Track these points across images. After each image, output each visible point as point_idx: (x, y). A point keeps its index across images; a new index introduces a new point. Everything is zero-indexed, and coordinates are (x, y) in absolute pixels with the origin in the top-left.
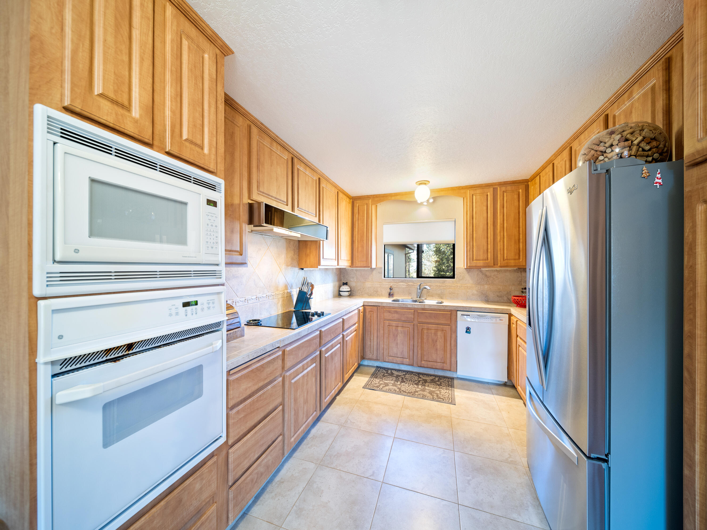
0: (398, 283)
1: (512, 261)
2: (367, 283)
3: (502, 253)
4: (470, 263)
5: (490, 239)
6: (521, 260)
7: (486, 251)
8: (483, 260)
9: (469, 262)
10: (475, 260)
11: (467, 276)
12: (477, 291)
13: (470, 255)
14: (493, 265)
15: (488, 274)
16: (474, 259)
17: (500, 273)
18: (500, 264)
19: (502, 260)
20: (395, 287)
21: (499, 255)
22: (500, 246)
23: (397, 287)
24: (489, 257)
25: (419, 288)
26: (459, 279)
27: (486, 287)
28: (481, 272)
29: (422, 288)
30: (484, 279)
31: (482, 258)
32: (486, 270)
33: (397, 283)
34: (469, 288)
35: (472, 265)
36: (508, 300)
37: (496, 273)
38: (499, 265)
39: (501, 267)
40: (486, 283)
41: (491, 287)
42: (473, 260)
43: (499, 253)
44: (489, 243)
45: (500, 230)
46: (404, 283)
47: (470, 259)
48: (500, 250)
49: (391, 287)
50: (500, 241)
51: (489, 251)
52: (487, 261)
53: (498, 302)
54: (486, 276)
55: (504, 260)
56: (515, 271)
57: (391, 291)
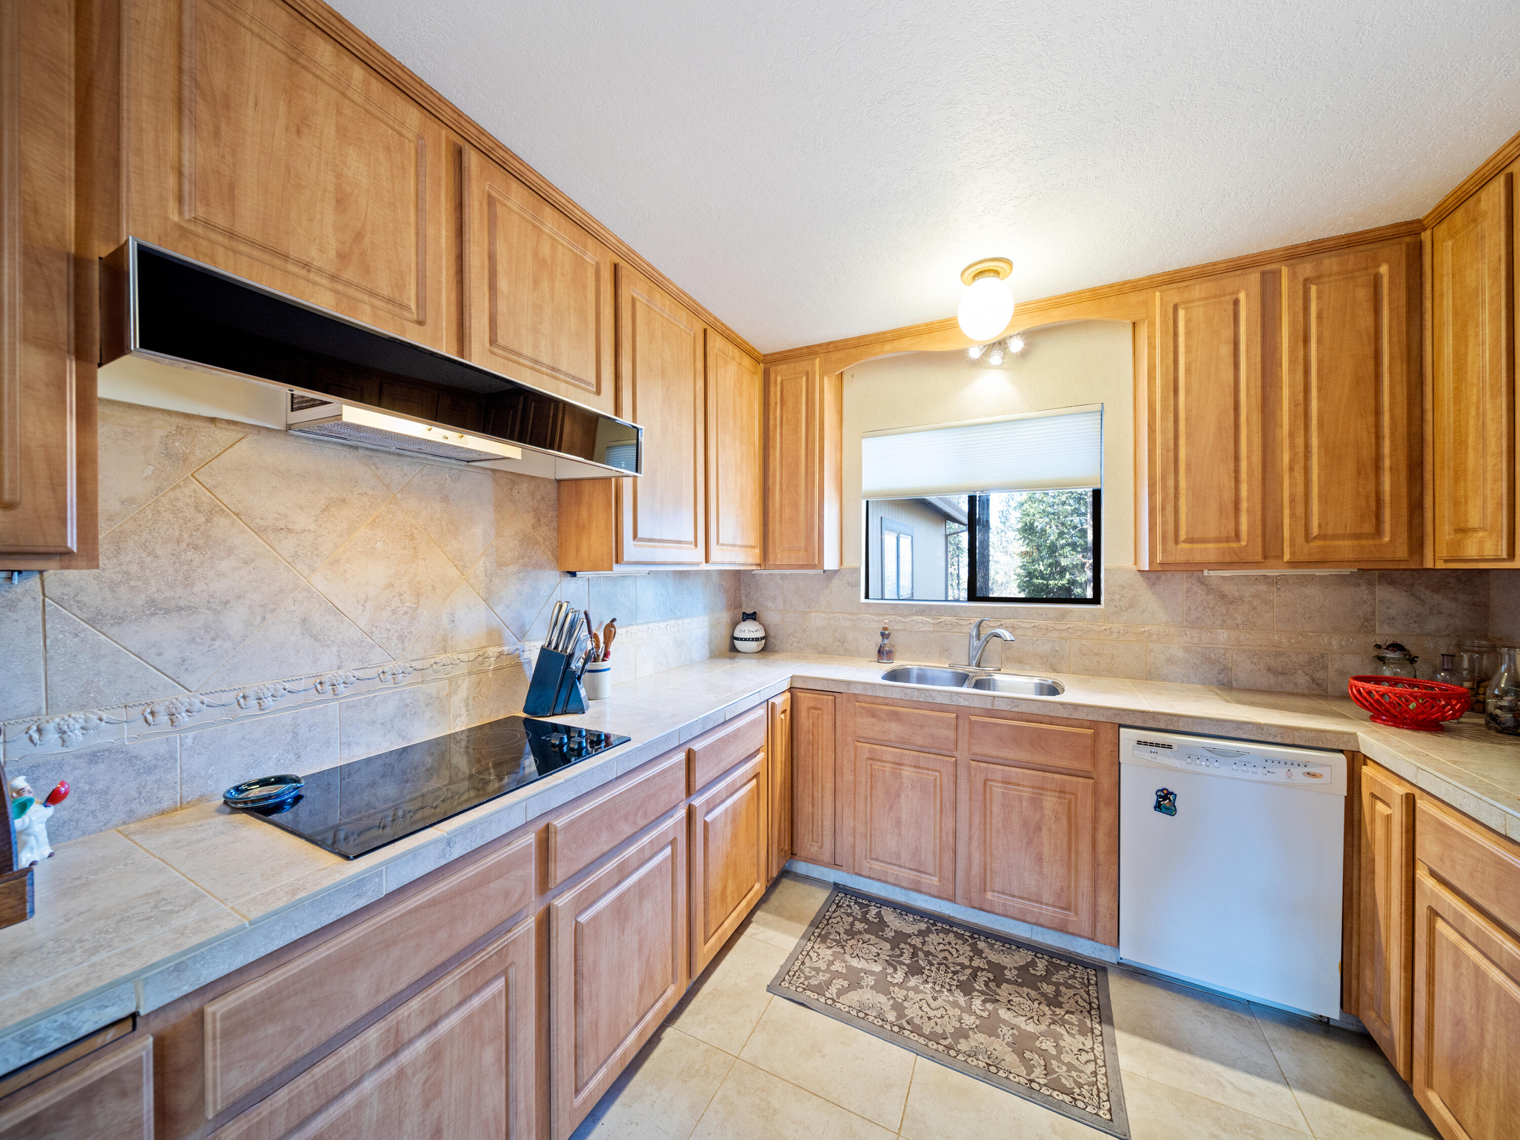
0: (909, 615)
1: (1347, 543)
2: (813, 615)
3: (1300, 510)
4: (1164, 551)
5: (1250, 463)
6: (1387, 539)
7: (1230, 506)
8: (1217, 540)
9: (1159, 547)
10: (1184, 542)
11: (1147, 597)
12: (1187, 650)
13: (1164, 523)
14: (1259, 558)
15: (1230, 590)
16: (1183, 535)
17: (1278, 590)
18: (1293, 553)
19: (1300, 539)
20: (899, 630)
21: (1287, 521)
22: (1292, 485)
23: (904, 630)
24: (1244, 527)
25: (974, 634)
26: (1116, 607)
27: (1223, 635)
28: (1202, 583)
29: (985, 632)
30: (1212, 609)
31: (1213, 534)
32: (1224, 578)
33: (905, 616)
34: (1154, 637)
35: (1171, 559)
36: (1314, 686)
37: (1264, 587)
38: (1287, 557)
39: (1293, 564)
40: (1224, 621)
41: (1241, 638)
42: (1177, 542)
43: (1287, 512)
44: (1244, 475)
45: (1292, 425)
46: (927, 616)
47: (1164, 537)
48: (1292, 500)
49: (885, 629)
50: (1291, 469)
51: (1244, 505)
52: (1234, 545)
53: (1269, 692)
54: (1223, 596)
55: (1308, 538)
56: (1343, 580)
57: (886, 641)
